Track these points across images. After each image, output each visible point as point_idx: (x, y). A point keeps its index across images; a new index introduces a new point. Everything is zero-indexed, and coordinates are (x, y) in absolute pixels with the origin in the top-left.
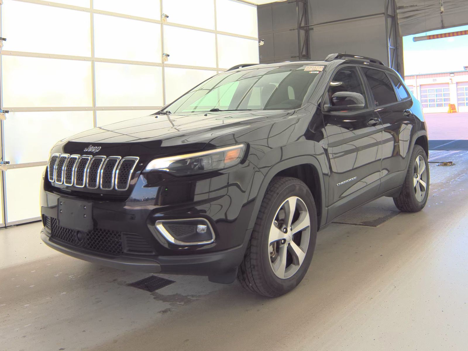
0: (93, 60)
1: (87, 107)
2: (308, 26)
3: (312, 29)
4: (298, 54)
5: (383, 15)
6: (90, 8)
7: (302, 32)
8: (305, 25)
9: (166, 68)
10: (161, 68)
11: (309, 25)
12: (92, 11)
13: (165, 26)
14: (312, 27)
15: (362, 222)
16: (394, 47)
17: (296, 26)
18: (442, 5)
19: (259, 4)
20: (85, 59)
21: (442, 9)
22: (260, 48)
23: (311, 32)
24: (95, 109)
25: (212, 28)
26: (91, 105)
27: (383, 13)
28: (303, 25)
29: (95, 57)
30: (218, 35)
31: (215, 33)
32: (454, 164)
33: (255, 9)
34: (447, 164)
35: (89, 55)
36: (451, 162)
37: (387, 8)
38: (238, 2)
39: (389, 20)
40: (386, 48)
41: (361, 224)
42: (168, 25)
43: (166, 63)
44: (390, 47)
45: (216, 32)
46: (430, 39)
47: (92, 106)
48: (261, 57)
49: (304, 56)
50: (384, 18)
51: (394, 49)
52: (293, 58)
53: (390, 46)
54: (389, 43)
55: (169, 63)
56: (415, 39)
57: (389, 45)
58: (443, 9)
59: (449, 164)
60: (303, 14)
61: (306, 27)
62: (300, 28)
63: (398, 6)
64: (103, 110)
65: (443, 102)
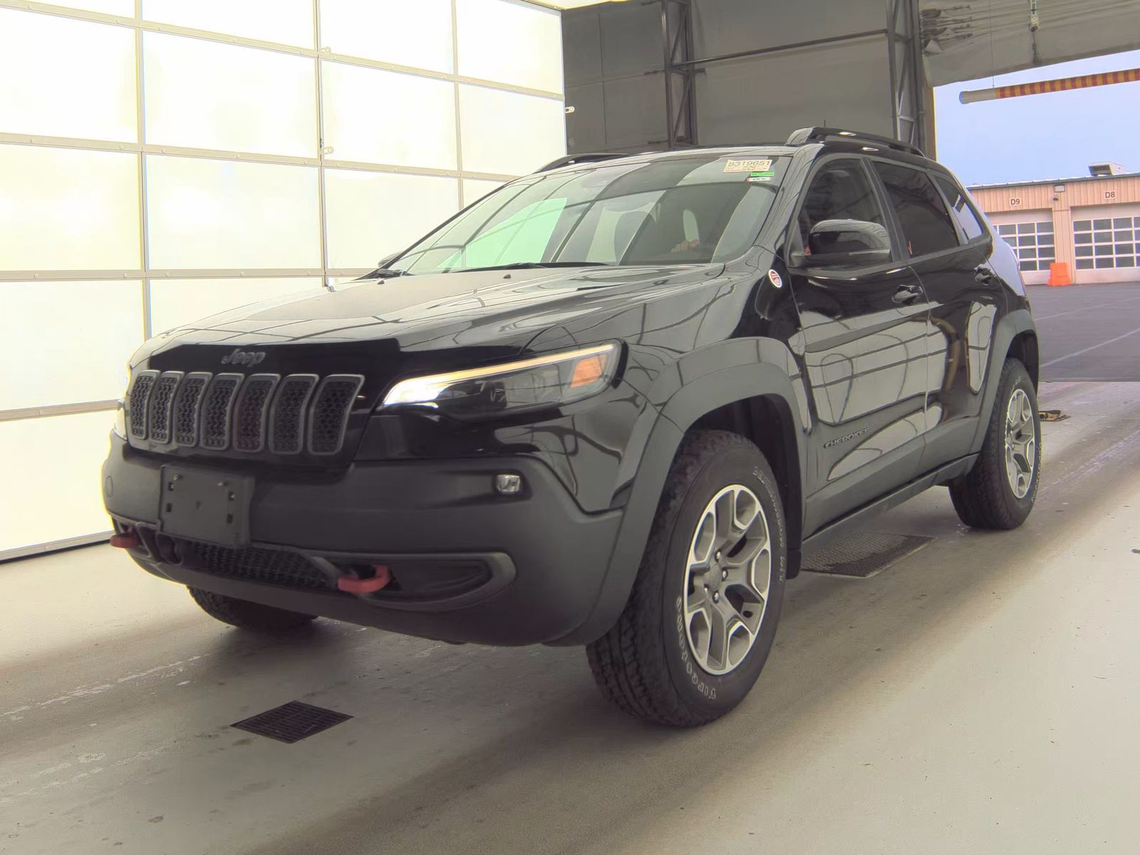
0: (142, 151)
1: (125, 271)
2: (690, 63)
3: (703, 71)
4: (665, 136)
5: (884, 35)
6: (134, 17)
7: (677, 80)
8: (683, 60)
9: (327, 172)
10: (316, 170)
11: (693, 60)
12: (139, 25)
13: (325, 64)
14: (702, 65)
15: (830, 565)
16: (912, 116)
17: (660, 64)
18: (1033, 10)
19: (566, 7)
20: (122, 147)
21: (1035, 20)
22: (569, 118)
23: (698, 80)
24: (146, 275)
25: (446, 68)
26: (136, 265)
27: (884, 31)
28: (678, 59)
29: (147, 143)
30: (460, 85)
31: (452, 81)
32: (1065, 417)
33: (556, 21)
34: (1047, 417)
35: (133, 138)
36: (1058, 412)
37: (894, 17)
38: (524, 6)
39: (899, 48)
40: (892, 119)
41: (828, 568)
42: (335, 61)
43: (327, 157)
44: (901, 117)
45: (455, 79)
46: (1003, 96)
47: (139, 268)
48: (572, 144)
49: (680, 140)
50: (885, 44)
51: (912, 123)
52: (654, 145)
53: (901, 114)
54: (897, 110)
55: (336, 159)
56: (966, 97)
57: (899, 112)
58: (1037, 19)
59: (1051, 417)
60: (678, 33)
61: (687, 65)
62: (670, 67)
63: (920, 10)
64: (167, 277)
65: (1037, 259)
